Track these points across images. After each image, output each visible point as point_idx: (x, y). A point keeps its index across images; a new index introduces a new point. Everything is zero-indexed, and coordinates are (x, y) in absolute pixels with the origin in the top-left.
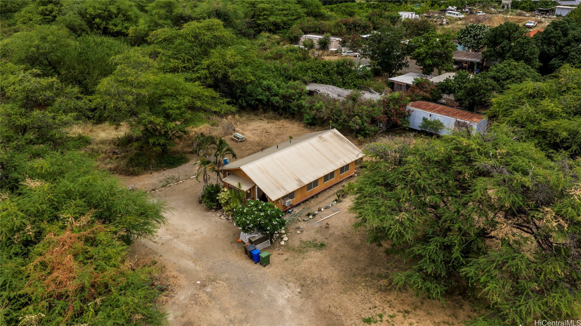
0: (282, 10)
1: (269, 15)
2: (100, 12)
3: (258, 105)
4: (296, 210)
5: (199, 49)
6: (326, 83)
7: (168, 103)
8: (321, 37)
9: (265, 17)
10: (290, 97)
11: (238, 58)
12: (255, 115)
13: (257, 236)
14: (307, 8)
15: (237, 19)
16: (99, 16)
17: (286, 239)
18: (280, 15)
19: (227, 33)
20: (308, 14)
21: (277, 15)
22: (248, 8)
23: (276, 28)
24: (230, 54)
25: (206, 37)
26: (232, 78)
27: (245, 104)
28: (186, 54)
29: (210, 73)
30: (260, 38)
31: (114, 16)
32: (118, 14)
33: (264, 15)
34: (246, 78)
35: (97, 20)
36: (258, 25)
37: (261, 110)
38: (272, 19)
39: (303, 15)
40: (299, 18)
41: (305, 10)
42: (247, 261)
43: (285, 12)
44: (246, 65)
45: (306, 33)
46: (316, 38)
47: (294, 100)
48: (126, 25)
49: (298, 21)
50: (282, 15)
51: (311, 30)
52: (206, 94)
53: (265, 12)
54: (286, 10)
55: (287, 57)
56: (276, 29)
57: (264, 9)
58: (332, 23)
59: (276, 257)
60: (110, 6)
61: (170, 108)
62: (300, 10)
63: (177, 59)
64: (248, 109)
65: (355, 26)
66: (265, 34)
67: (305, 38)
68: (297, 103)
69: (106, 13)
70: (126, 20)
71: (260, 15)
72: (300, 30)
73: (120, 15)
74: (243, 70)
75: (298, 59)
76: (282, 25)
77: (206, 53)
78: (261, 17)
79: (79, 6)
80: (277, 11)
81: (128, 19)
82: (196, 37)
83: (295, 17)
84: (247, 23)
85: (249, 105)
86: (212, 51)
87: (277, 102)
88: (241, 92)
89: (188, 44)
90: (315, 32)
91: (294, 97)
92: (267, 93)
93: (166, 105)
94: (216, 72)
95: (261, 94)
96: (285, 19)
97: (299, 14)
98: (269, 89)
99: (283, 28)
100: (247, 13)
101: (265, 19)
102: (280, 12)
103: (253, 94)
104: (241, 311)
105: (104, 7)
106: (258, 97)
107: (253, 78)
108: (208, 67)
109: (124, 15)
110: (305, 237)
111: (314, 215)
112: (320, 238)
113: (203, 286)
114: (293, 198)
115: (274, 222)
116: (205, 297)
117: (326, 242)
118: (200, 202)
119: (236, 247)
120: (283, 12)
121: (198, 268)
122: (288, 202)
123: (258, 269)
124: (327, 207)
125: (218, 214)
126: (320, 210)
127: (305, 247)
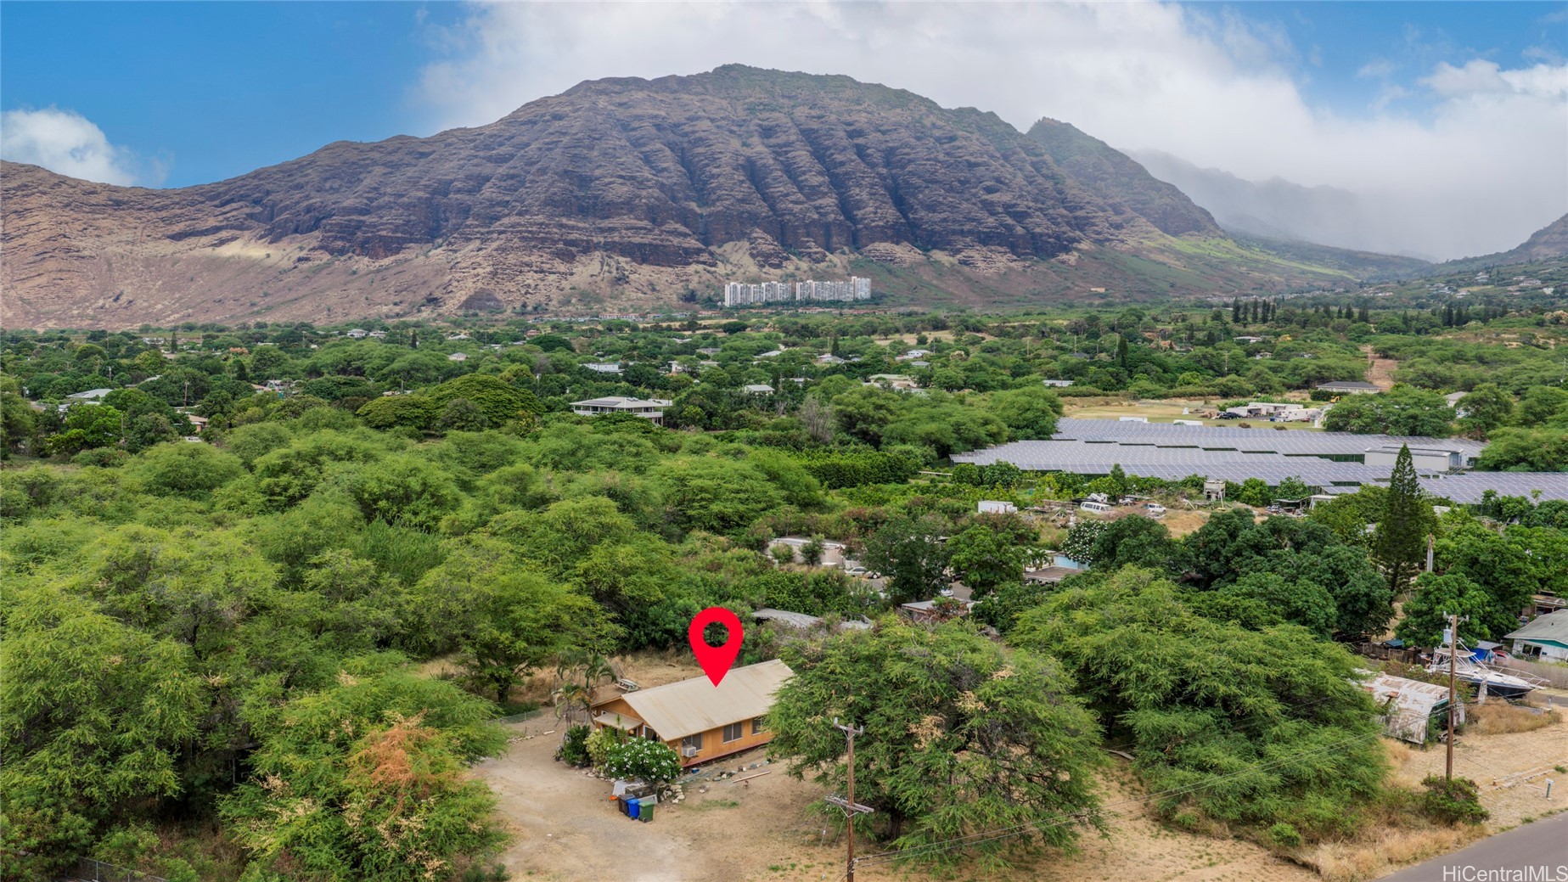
0: (738, 492)
1: (711, 501)
2: (391, 487)
3: (666, 641)
4: (704, 770)
5: (572, 544)
6: (793, 610)
7: (519, 611)
8: (806, 541)
9: (704, 503)
11: (638, 560)
12: (662, 658)
13: (639, 785)
14: (787, 489)
15: (646, 504)
16: (387, 496)
17: (681, 797)
18: (732, 501)
19: (624, 521)
20: (789, 501)
21: (727, 500)
22: (671, 486)
23: (724, 524)
24: (625, 554)
25: (585, 526)
26: (626, 591)
27: (644, 639)
28: (551, 551)
29: (589, 584)
30: (690, 540)
31: (414, 496)
32: (423, 491)
33: (702, 499)
34: (649, 594)
35: (383, 504)
36: (690, 519)
37: (672, 650)
38: (715, 507)
39: (779, 501)
40: (772, 507)
41: (784, 493)
43: (742, 495)
44: (652, 574)
45: (782, 535)
46: (797, 544)
48: (436, 513)
49: (769, 513)
50: (736, 501)
51: (792, 530)
52: (580, 604)
53: (703, 495)
54: (746, 491)
55: (731, 568)
56: (724, 527)
57: (702, 490)
58: (833, 517)
59: (662, 816)
60: (410, 479)
61: (521, 618)
62: (772, 493)
63: (535, 558)
64: (650, 648)
65: (876, 523)
66: (700, 534)
67: (775, 544)
69: (401, 491)
70: (436, 504)
71: (694, 501)
72: (770, 530)
73: (426, 495)
74: (645, 579)
75: (751, 572)
76: (735, 519)
77: (583, 551)
78: (696, 504)
79: (352, 477)
80: (728, 493)
81: (439, 502)
82: (569, 524)
83: (763, 505)
84: (666, 513)
85: (653, 642)
86: (595, 547)
88: (639, 619)
89: (554, 535)
90: (798, 533)
93: (516, 615)
94: (598, 581)
95: (674, 621)
96: (742, 508)
97: (771, 499)
98: (686, 612)
99: (738, 525)
100: (669, 497)
101: (702, 507)
102: (733, 495)
103: (660, 622)
105: (398, 480)
106: (668, 626)
107: (662, 596)
108: (586, 573)
109: (433, 496)
110: (710, 796)
111: (730, 775)
112: (732, 798)
113: (556, 838)
114: (699, 747)
115: (664, 764)
116: (558, 847)
117: (740, 801)
118: (558, 759)
119: (606, 804)
120: (739, 496)
121: (550, 823)
122: (689, 750)
123: (635, 826)
124: (753, 767)
125: (584, 772)
126: (741, 770)
127: (708, 805)
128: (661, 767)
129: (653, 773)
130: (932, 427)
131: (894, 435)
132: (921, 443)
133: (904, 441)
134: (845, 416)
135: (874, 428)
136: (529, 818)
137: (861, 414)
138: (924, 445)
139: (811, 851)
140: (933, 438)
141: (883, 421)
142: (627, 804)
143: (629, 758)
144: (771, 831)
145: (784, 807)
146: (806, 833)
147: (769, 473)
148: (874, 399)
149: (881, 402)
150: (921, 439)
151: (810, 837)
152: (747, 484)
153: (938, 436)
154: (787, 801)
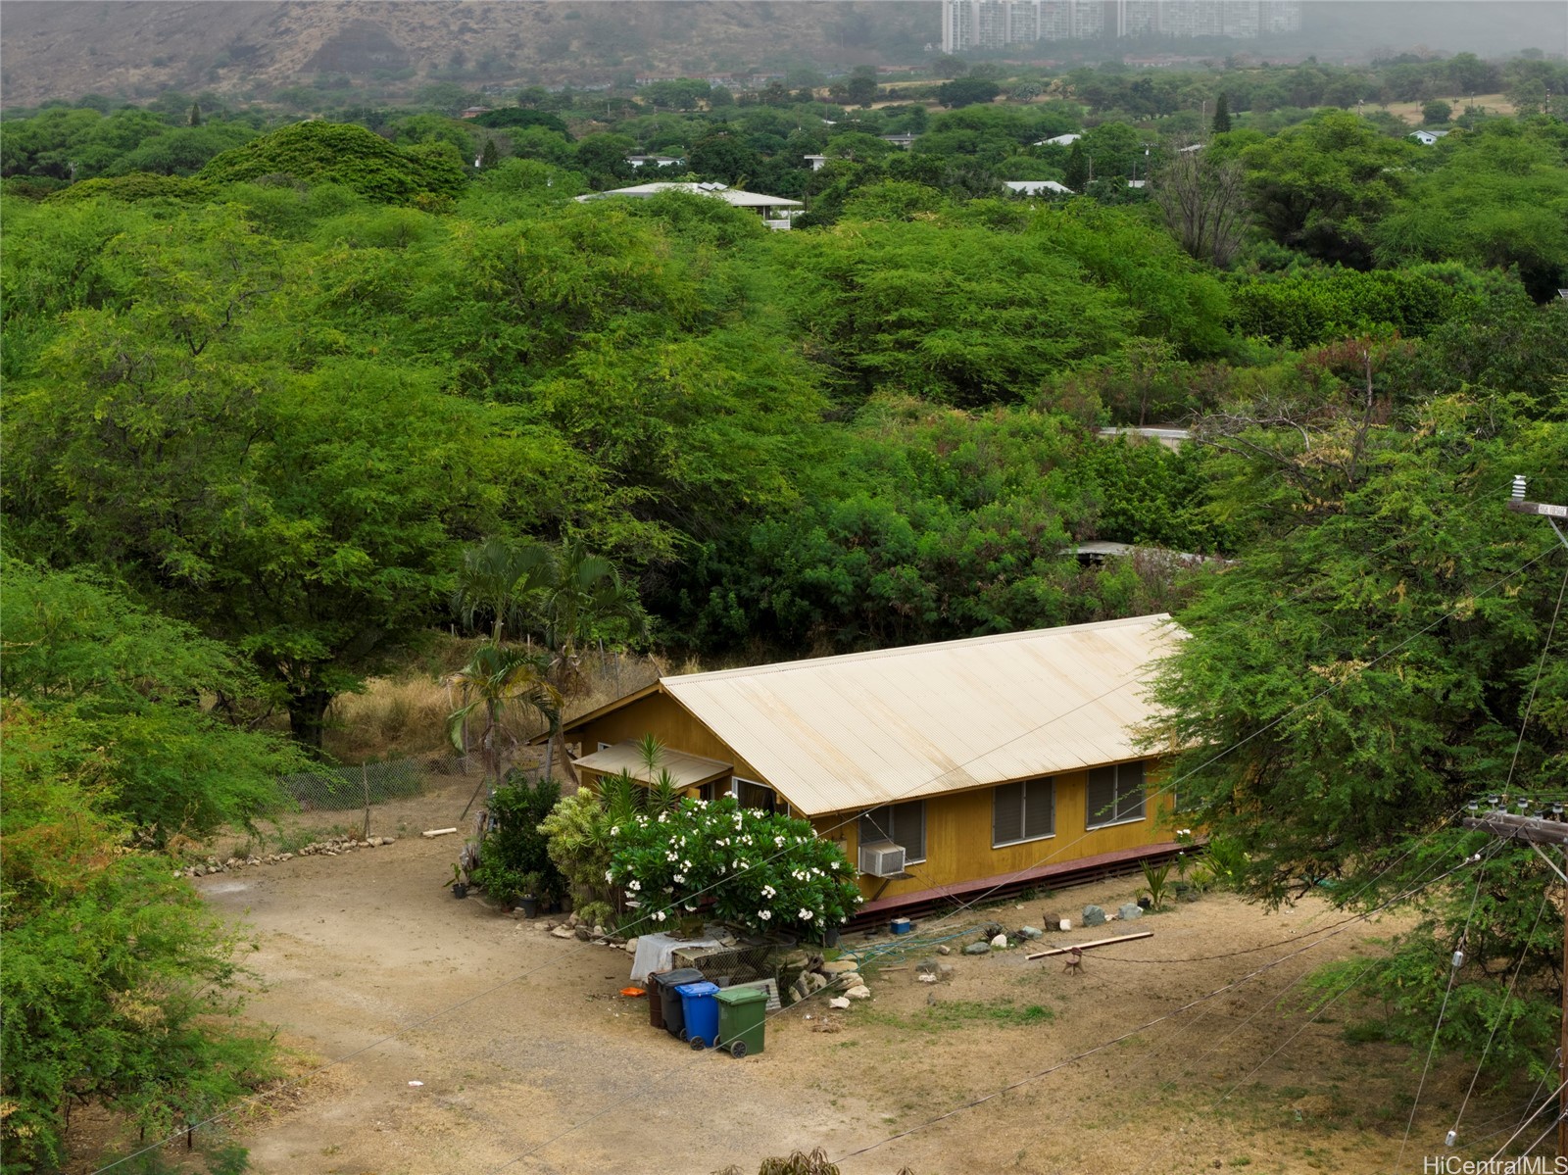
0: (1002, 305)
1: (924, 327)
3: (805, 619)
4: (933, 927)
7: (345, 459)
9: (906, 334)
10: (975, 570)
14: (1141, 304)
17: (859, 993)
18: (985, 326)
20: (1148, 333)
21: (970, 325)
22: (814, 290)
26: (683, 469)
27: (737, 617)
30: (869, 416)
33: (900, 324)
38: (939, 344)
39: (1117, 335)
40: (1100, 348)
41: (1134, 313)
42: (658, 1042)
43: (1012, 313)
47: (993, 577)
49: (1089, 364)
50: (996, 329)
53: (905, 311)
54: (1025, 303)
57: (901, 298)
59: (795, 1039)
62: (1098, 312)
66: (894, 400)
68: (1006, 593)
71: (879, 326)
76: (998, 376)
78: (884, 338)
80: (973, 308)
83: (1073, 343)
85: (762, 622)
86: (589, 338)
87: (908, 593)
88: (720, 556)
91: (992, 566)
92: (858, 554)
95: (828, 563)
96: (1014, 346)
97: (1096, 329)
98: (867, 535)
99: (1005, 395)
100: (809, 316)
101: (901, 345)
102: (988, 311)
103: (787, 561)
104: (601, 1152)
106: (808, 573)
107: (790, 491)
110: (950, 993)
111: (1019, 938)
112: (1031, 996)
113: (437, 1091)
114: (915, 852)
115: (799, 875)
116: (440, 1117)
117: (1057, 1006)
118: (460, 892)
119: (610, 1008)
120: (1006, 314)
121: (419, 1052)
122: (885, 855)
123: (704, 1066)
124: (1091, 921)
125: (540, 925)
126: (1053, 926)
127: (946, 1017)
128: (789, 885)
129: (765, 903)
130: (1511, 218)
131: (1408, 240)
132: (1480, 260)
133: (1433, 256)
134: (1274, 197)
135: (1353, 225)
136: (353, 1038)
137: (1317, 189)
138: (1491, 265)
139: (1316, 1145)
140: (1515, 245)
141: (1373, 208)
142: (678, 998)
143: (684, 853)
144: (1172, 1087)
145: (1210, 1024)
146: (1295, 1094)
147: (1087, 261)
148: (1349, 153)
149: (1370, 159)
150: (1481, 246)
151: (1314, 1103)
152: (1025, 287)
153: (1530, 240)
154: (1218, 1005)
